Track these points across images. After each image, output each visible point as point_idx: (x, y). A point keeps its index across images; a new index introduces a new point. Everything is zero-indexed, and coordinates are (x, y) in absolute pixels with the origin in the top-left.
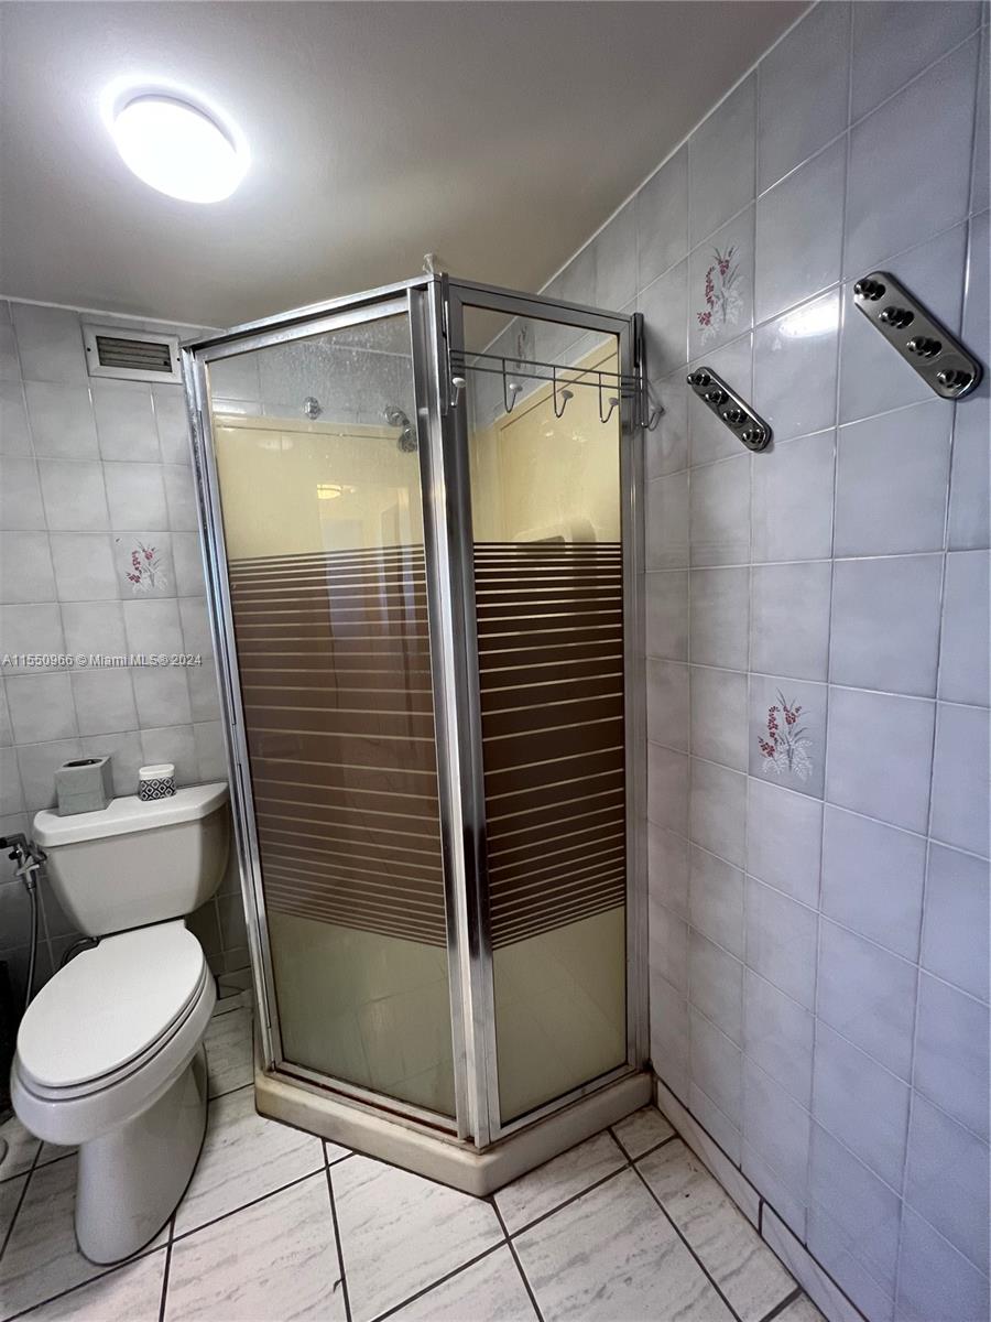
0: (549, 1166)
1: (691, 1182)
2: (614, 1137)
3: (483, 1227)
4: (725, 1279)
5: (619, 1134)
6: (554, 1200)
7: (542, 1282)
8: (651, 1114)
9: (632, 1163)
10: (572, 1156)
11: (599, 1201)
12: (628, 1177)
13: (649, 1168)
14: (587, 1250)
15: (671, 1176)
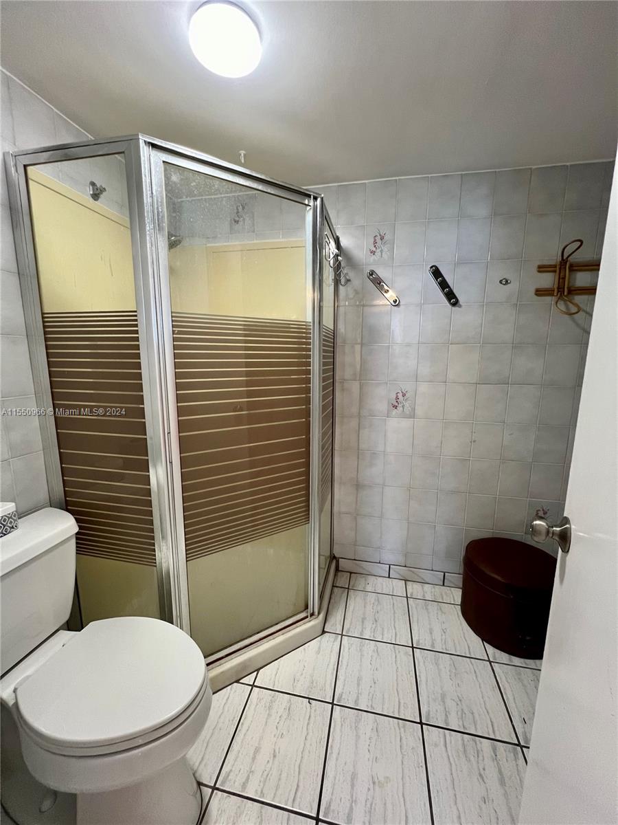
0: (330, 609)
1: (366, 580)
2: (337, 587)
3: (332, 640)
4: (393, 592)
5: (337, 585)
6: (341, 615)
7: (362, 633)
8: (339, 574)
9: (348, 588)
10: (332, 601)
11: (352, 604)
12: (351, 592)
13: (353, 586)
14: (362, 616)
15: (360, 583)
